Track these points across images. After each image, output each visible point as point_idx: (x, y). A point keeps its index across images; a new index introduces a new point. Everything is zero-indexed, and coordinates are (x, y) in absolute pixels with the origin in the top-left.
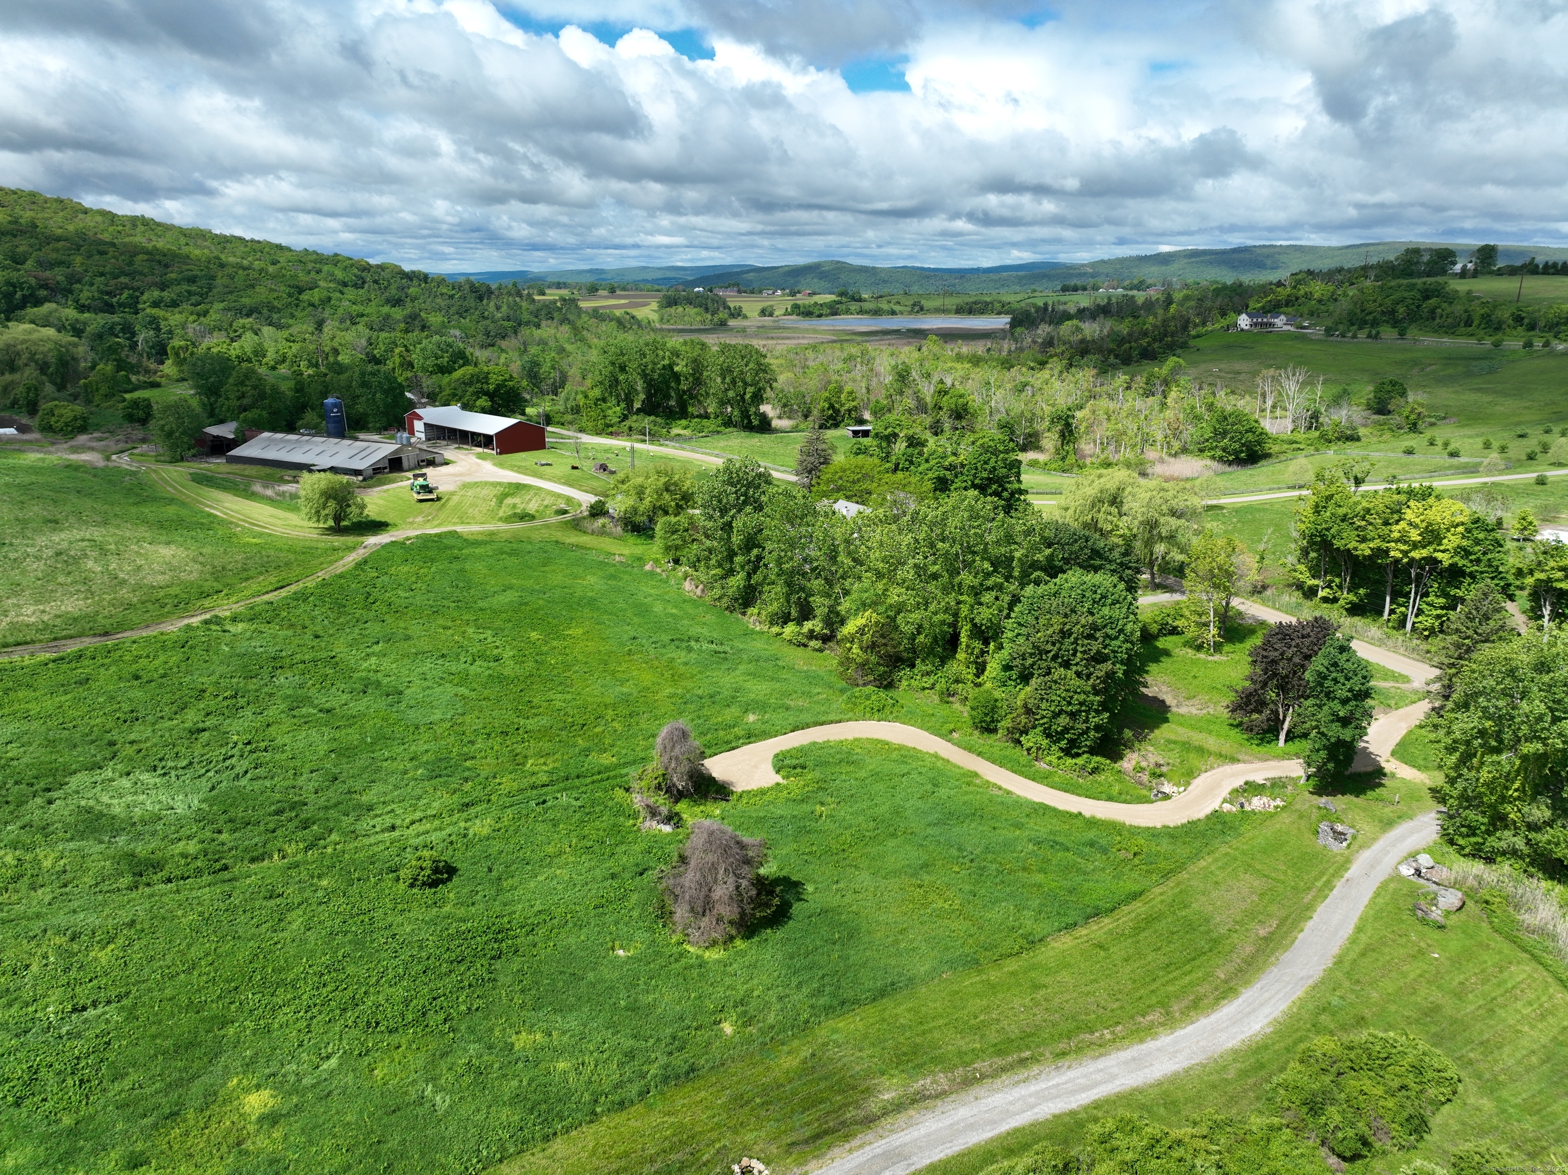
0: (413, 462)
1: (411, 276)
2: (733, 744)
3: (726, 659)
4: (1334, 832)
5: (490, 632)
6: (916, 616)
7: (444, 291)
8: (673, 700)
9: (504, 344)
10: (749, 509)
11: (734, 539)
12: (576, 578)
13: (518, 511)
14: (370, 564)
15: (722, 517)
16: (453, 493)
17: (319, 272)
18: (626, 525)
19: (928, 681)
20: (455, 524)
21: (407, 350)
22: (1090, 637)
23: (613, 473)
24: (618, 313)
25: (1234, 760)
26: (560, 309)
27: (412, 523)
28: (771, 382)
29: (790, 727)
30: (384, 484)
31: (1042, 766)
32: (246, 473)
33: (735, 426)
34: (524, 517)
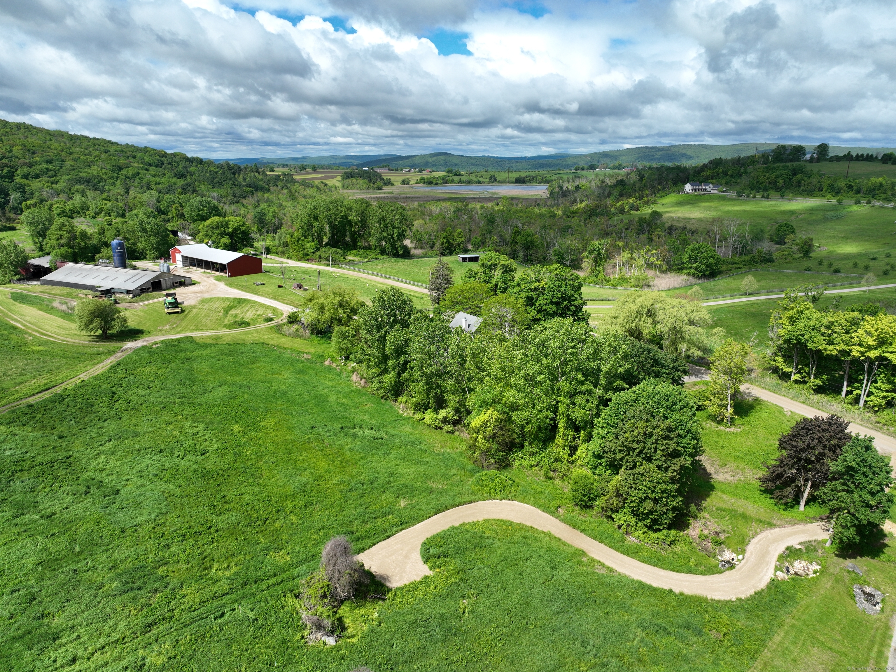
0: (169, 284)
1: (191, 160)
2: (389, 533)
3: (382, 444)
4: (865, 593)
5: (202, 426)
6: (525, 414)
7: (212, 169)
8: (341, 487)
9: (245, 202)
10: (398, 326)
11: (387, 349)
12: (274, 373)
13: (238, 319)
14: (121, 367)
15: (378, 332)
16: (193, 307)
17: (134, 157)
18: (313, 330)
19: (534, 460)
20: (192, 330)
21: (181, 206)
22: (667, 438)
23: (306, 290)
24: (317, 182)
25: (771, 525)
26: (282, 180)
27: (161, 330)
28: (410, 226)
29: (433, 511)
30: (148, 300)
31: (631, 540)
32: (53, 292)
33: (388, 254)
34: (242, 324)
